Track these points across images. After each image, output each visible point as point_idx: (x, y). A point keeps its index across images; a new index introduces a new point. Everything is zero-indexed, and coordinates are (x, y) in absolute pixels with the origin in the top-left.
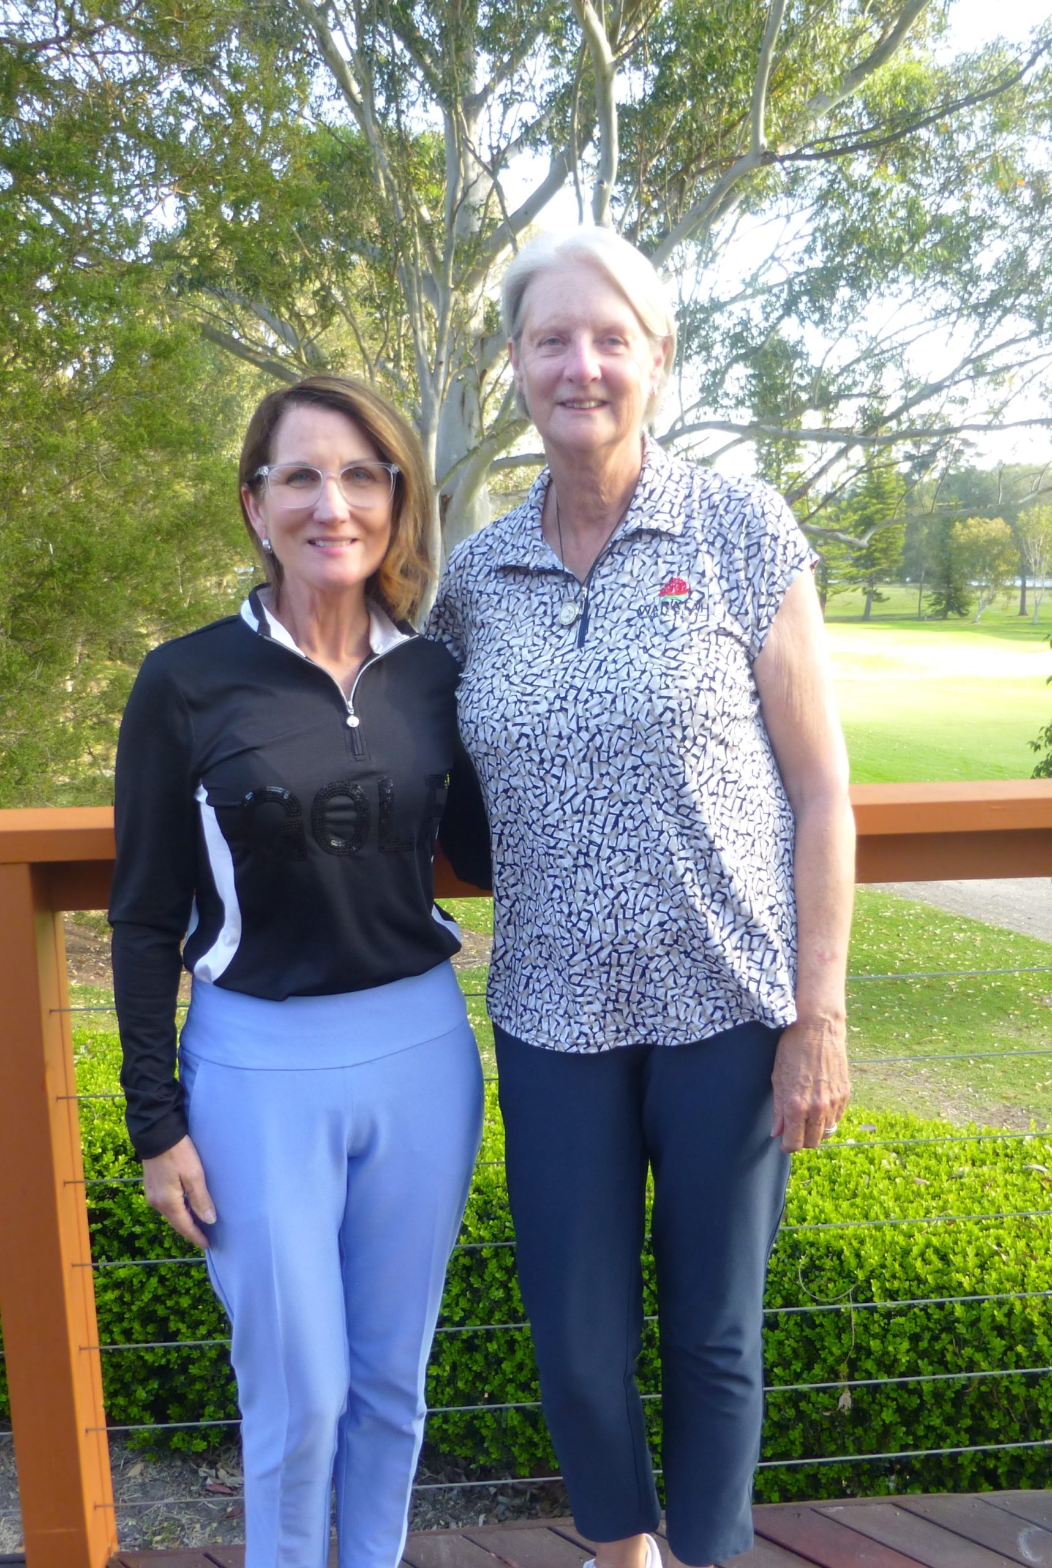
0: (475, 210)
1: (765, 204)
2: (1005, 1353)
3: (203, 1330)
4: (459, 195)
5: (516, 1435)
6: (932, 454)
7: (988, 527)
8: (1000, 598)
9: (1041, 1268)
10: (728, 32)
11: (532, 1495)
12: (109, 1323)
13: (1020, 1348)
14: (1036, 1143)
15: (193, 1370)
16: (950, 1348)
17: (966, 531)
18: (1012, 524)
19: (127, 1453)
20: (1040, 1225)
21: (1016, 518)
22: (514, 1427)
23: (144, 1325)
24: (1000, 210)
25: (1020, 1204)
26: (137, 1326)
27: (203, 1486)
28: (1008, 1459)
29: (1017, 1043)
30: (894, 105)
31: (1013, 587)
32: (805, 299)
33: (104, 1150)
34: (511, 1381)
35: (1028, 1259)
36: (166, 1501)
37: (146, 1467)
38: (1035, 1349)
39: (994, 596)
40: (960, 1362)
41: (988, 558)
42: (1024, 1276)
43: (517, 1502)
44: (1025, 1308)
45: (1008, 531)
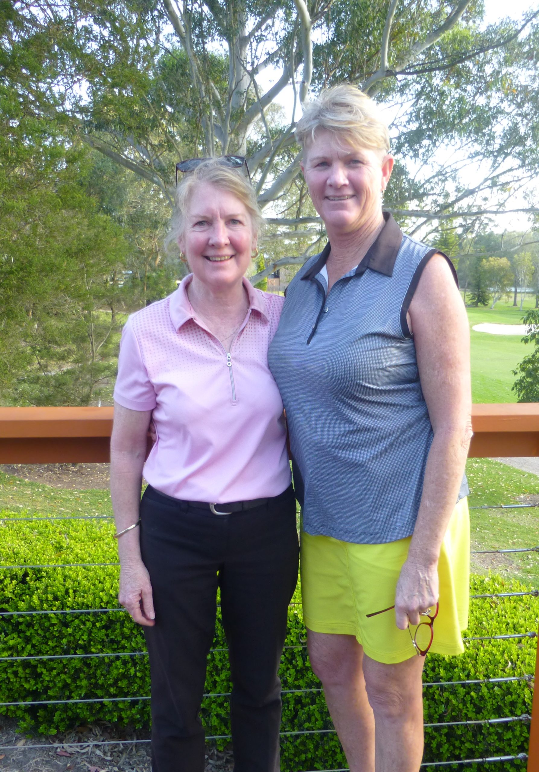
0: (242, 94)
1: (390, 97)
2: (465, 696)
3: (54, 672)
4: (233, 86)
5: (217, 730)
6: (473, 225)
7: (499, 262)
8: (504, 297)
9: (486, 651)
10: (370, 9)
11: (227, 759)
12: (6, 668)
13: (473, 694)
14: (491, 583)
15: (50, 693)
16: (437, 692)
17: (488, 264)
18: (511, 261)
19: (17, 734)
20: (488, 627)
21: (513, 258)
22: (215, 726)
23: (24, 669)
24: (506, 104)
25: (478, 615)
26: (20, 670)
27: (56, 752)
28: (466, 750)
29: (501, 520)
30: (454, 50)
31: (510, 292)
32: (406, 145)
33: (5, 577)
34: (214, 702)
35: (480, 646)
36: (36, 760)
37: (26, 742)
38: (480, 694)
39: (501, 296)
40: (442, 700)
41: (499, 277)
42: (477, 655)
43: (219, 763)
44: (476, 672)
45: (509, 264)
